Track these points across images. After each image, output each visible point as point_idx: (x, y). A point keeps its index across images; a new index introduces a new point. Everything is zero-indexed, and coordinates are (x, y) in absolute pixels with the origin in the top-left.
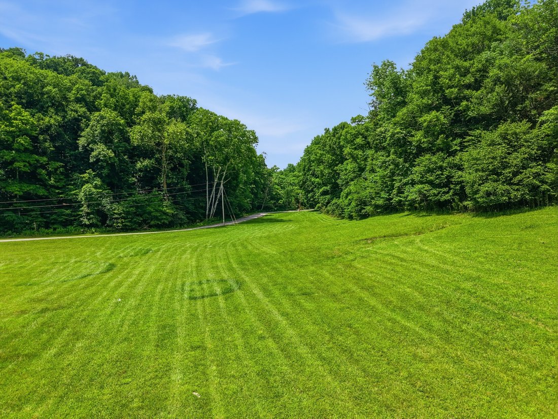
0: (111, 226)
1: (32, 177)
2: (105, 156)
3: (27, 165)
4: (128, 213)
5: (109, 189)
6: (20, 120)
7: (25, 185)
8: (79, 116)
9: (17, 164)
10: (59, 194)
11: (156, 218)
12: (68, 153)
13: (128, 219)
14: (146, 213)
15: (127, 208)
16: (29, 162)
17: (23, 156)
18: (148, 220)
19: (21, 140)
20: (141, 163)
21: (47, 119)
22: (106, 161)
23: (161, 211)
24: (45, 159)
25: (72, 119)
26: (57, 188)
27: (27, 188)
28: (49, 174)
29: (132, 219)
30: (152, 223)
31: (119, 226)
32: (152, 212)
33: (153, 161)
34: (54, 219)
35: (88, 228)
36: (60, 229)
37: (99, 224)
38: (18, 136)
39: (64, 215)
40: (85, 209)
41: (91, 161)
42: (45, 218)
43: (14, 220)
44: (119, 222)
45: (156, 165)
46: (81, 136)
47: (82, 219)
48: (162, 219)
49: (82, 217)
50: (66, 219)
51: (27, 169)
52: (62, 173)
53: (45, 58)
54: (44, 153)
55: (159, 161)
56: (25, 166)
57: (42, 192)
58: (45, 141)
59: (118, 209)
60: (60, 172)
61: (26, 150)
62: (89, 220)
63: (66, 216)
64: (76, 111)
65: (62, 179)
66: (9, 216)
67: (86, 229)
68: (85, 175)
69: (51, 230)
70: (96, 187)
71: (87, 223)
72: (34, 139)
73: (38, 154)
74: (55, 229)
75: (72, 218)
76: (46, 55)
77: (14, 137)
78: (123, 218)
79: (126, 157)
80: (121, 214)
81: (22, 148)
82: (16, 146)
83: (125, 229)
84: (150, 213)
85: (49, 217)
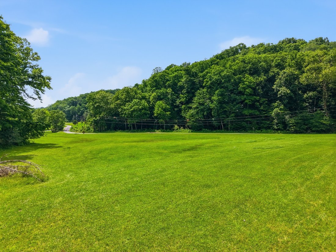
0: (288, 130)
1: (252, 106)
2: (284, 93)
3: (251, 101)
4: (297, 123)
5: (288, 111)
6: (248, 81)
7: (250, 110)
8: (275, 74)
9: (246, 101)
10: (265, 114)
11: (316, 126)
12: (270, 93)
13: (298, 126)
14: (310, 123)
15: (297, 120)
16: (251, 100)
17: (249, 97)
18: (311, 128)
19: (247, 90)
20: (307, 94)
21: (260, 78)
22: (285, 96)
23: (320, 122)
24: (258, 98)
25: (272, 76)
26: (264, 111)
27: (251, 111)
28: (261, 104)
29: (301, 126)
30: (314, 129)
31: (292, 130)
32: (314, 123)
33: (315, 93)
34: (262, 126)
35: (277, 131)
36: (264, 131)
37: (283, 129)
38: (247, 89)
39: (266, 124)
40: (276, 121)
41: (278, 96)
42: (259, 126)
43: (246, 126)
44: (292, 128)
45: (318, 94)
46: (275, 84)
47: (274, 126)
48: (320, 127)
49: (274, 125)
50: (267, 126)
51: (250, 103)
52: (266, 104)
53: (271, 45)
54: (258, 95)
55: (320, 92)
56: (249, 102)
57: (257, 113)
58: (259, 89)
59: (292, 121)
60: (266, 103)
61: (250, 94)
62: (277, 127)
63: (267, 124)
64: (274, 72)
65: (266, 107)
66: (244, 124)
67: (276, 131)
68: (275, 104)
69: (260, 131)
70: (281, 110)
71: (276, 128)
72: (254, 89)
73: (255, 96)
74: (261, 131)
75: (270, 126)
76: (271, 44)
77: (245, 89)
78: (294, 125)
79: (300, 92)
80: (294, 123)
81: (248, 94)
82: (246, 93)
83: (296, 132)
84: (312, 124)
85: (260, 125)
